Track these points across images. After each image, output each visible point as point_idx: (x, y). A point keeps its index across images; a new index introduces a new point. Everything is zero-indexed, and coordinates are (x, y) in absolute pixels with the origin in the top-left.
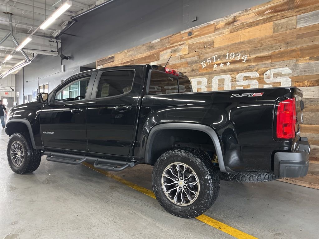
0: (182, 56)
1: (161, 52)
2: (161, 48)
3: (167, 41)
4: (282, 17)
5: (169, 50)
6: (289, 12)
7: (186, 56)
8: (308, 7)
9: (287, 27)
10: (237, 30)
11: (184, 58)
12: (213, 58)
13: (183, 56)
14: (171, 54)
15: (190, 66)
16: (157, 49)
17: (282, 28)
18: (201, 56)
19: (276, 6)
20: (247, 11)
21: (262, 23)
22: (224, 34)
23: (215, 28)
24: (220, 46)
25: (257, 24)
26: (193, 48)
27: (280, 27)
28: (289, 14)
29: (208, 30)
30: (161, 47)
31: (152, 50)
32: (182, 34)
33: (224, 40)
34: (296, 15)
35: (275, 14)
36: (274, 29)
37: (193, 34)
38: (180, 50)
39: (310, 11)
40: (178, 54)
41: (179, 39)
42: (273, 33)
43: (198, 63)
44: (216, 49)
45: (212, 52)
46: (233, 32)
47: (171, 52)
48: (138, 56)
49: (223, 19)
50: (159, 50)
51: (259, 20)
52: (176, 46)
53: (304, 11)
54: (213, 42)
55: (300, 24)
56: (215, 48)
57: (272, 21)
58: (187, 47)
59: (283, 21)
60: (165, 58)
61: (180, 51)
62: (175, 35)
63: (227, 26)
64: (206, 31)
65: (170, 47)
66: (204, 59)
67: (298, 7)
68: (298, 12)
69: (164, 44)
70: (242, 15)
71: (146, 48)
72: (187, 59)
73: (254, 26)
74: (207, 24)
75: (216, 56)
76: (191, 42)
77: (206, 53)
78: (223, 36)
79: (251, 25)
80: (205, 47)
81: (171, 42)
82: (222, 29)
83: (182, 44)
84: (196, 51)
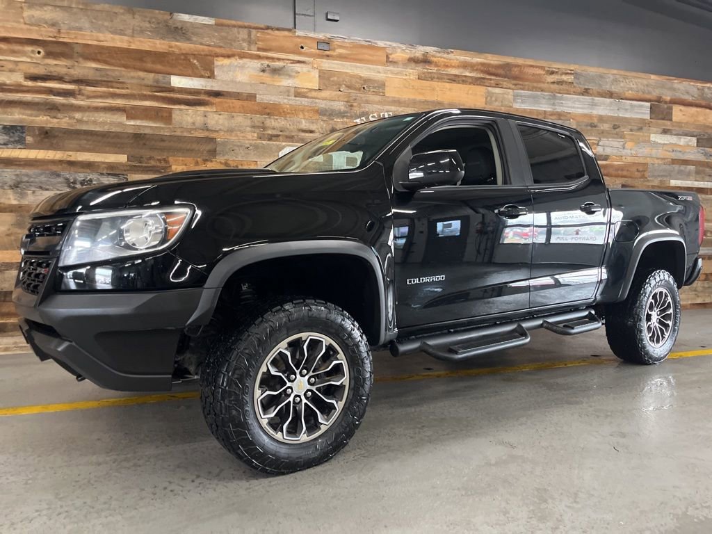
0: (299, 91)
1: (221, 58)
2: (221, 47)
3: (246, 37)
4: (497, 85)
5: (256, 64)
6: (505, 81)
7: (314, 94)
8: (527, 83)
9: (502, 102)
10: (432, 79)
11: (307, 97)
12: (384, 115)
13: (305, 90)
14: (262, 74)
15: (325, 118)
16: (201, 44)
17: (496, 100)
18: (355, 104)
19: (489, 65)
20: (448, 53)
21: (470, 83)
22: (408, 77)
23: (387, 57)
24: (397, 96)
25: (464, 82)
26: (333, 81)
27: (493, 99)
28: (505, 84)
29: (370, 55)
30: (221, 44)
31: (177, 41)
32: (298, 37)
33: (407, 88)
34: (513, 89)
35: (488, 77)
36: (486, 98)
37: (334, 50)
38: (294, 74)
39: (528, 90)
40: (286, 82)
41: (288, 44)
42: (486, 104)
43: (347, 117)
44: (390, 99)
45: (379, 103)
46: (424, 80)
47: (263, 71)
48: (101, 36)
49: (404, 47)
50: (209, 51)
51: (466, 76)
52: (279, 59)
53: (521, 87)
54: (384, 85)
55: (517, 102)
56: (388, 97)
57: (484, 86)
58: (316, 74)
59: (497, 90)
60: (238, 80)
61: (294, 77)
62: (277, 32)
63: (413, 65)
64: (367, 57)
65: (259, 57)
66: (363, 112)
67: (515, 78)
68: (515, 85)
69: (235, 41)
70: (438, 55)
71: (147, 25)
72: (317, 100)
73: (459, 83)
74: (369, 42)
75: (391, 113)
76: (327, 65)
77: (367, 102)
78: (405, 79)
79: (454, 79)
80: (364, 88)
81: (260, 44)
82: (401, 66)
83: (299, 62)
84: (342, 90)
